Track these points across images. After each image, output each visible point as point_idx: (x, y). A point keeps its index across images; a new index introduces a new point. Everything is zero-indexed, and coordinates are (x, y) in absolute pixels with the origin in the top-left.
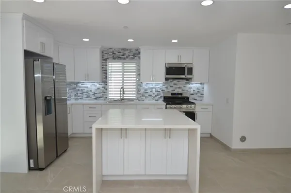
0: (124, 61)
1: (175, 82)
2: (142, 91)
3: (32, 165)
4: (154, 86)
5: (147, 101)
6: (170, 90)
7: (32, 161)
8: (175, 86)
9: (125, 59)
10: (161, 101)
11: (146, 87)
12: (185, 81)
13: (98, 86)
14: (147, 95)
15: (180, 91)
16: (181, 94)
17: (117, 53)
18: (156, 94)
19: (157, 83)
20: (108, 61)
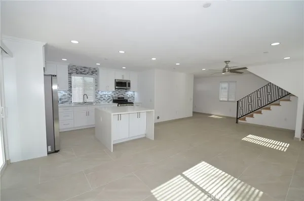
0: (85, 76)
1: (120, 90)
2: (99, 97)
3: (50, 150)
4: (106, 93)
5: (102, 103)
6: (117, 95)
7: (49, 147)
8: (119, 93)
9: (85, 74)
10: (111, 103)
11: (101, 94)
12: (125, 90)
13: (64, 93)
14: (102, 99)
15: (122, 96)
16: (123, 98)
17: (79, 70)
18: (108, 98)
19: (109, 90)
20: (72, 75)
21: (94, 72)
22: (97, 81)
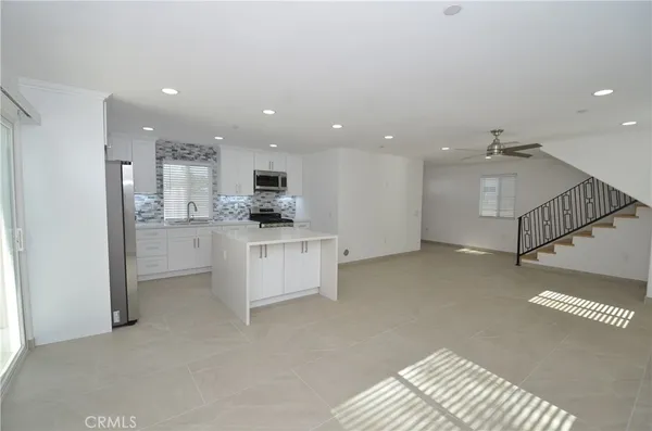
0: (190, 162)
1: (264, 194)
2: (220, 207)
3: (117, 320)
4: (236, 200)
5: (227, 220)
6: (258, 204)
7: (116, 313)
8: (263, 200)
9: (192, 159)
10: (246, 220)
11: (225, 202)
12: (275, 194)
13: (147, 200)
14: (227, 212)
15: (271, 207)
16: (272, 210)
17: (179, 150)
18: (239, 211)
19: (242, 195)
20: (164, 161)
21: (209, 155)
22: (215, 174)
